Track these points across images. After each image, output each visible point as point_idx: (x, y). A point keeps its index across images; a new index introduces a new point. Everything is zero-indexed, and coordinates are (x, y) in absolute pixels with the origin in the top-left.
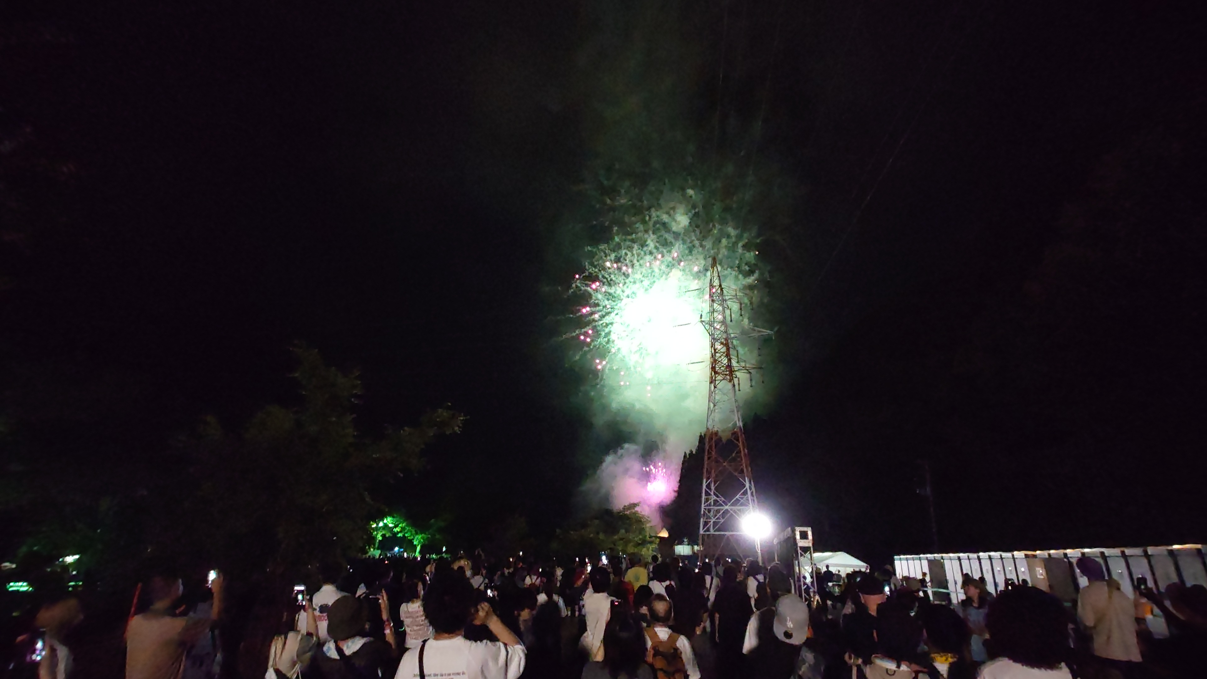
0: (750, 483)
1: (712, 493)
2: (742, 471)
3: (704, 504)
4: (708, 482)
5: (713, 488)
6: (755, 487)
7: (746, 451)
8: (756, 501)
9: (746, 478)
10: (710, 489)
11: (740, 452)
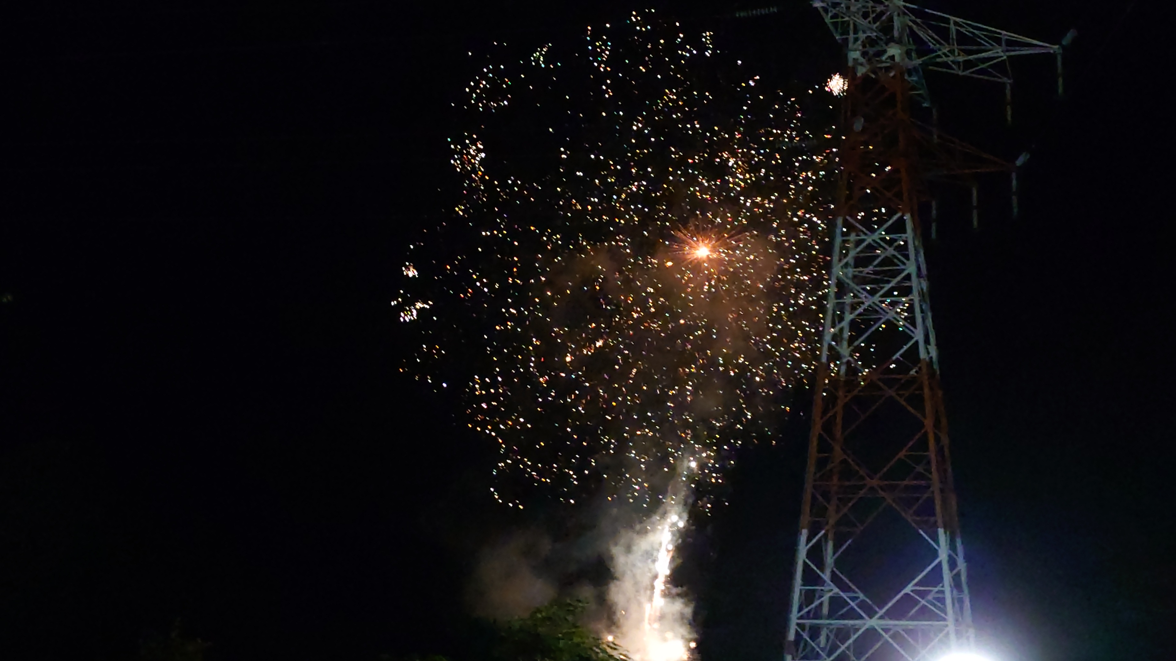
0: (952, 546)
1: (826, 576)
2: (928, 509)
3: (800, 609)
4: (814, 541)
5: (830, 559)
6: (968, 559)
7: (945, 440)
8: (967, 603)
9: (941, 531)
10: (821, 565)
11: (923, 444)
